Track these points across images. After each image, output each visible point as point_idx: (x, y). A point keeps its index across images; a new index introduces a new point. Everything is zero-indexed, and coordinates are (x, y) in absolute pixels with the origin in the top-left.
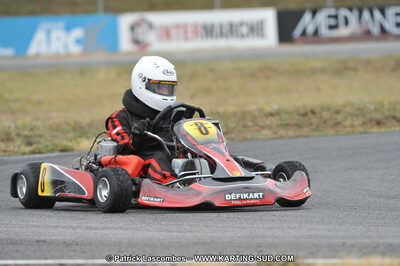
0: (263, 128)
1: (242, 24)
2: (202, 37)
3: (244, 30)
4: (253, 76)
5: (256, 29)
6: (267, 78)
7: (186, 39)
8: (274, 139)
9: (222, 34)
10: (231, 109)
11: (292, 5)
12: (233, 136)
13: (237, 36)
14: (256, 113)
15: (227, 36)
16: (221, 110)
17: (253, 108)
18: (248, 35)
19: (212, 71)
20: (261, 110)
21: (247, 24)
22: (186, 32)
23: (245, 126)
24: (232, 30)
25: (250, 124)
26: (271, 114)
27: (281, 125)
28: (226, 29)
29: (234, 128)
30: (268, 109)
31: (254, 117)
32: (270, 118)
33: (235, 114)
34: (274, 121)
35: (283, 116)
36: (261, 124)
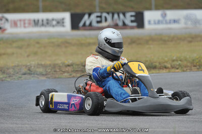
0: (64, 72)
1: (53, 20)
2: (33, 26)
3: (54, 23)
4: (59, 46)
5: (60, 23)
6: (66, 47)
7: (25, 27)
8: (70, 78)
9: (43, 25)
10: (48, 63)
11: (78, 11)
12: (49, 76)
13: (50, 26)
14: (61, 65)
15: (46, 26)
16: (43, 63)
17: (59, 62)
18: (56, 25)
19: (38, 43)
20: (63, 63)
21: (56, 20)
22: (24, 24)
23: (55, 71)
24: (48, 23)
25: (58, 70)
26: (69, 66)
27: (73, 71)
28: (45, 22)
29: (50, 72)
30: (67, 63)
31: (60, 66)
32: (68, 67)
33: (50, 65)
34: (70, 69)
35: (74, 66)
36: (63, 70)
